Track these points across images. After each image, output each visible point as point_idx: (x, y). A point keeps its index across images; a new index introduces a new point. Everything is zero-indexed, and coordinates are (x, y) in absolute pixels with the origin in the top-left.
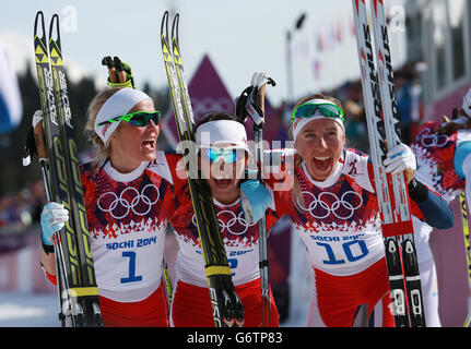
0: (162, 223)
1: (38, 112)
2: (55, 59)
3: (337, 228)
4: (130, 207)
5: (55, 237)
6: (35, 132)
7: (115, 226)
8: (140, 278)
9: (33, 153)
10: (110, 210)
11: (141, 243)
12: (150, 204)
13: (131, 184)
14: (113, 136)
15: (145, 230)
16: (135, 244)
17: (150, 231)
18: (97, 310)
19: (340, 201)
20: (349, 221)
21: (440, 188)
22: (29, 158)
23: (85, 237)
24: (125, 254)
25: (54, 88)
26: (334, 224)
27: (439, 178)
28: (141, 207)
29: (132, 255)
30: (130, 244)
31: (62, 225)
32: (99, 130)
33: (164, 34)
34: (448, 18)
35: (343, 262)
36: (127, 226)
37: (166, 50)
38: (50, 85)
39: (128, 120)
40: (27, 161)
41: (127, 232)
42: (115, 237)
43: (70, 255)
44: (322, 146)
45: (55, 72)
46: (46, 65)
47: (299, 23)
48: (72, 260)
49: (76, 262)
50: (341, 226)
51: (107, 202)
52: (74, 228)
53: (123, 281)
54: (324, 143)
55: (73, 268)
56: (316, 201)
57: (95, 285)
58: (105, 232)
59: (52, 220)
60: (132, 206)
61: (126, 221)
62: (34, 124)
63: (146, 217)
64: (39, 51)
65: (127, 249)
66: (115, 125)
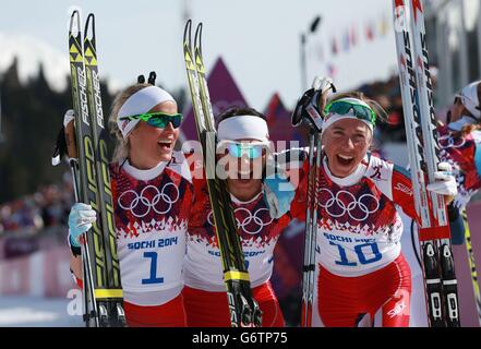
0: (182, 223)
1: (70, 112)
2: (89, 59)
3: (350, 228)
4: (151, 205)
5: (82, 238)
6: (67, 131)
7: (136, 225)
8: (161, 280)
9: (63, 152)
10: (131, 208)
11: (162, 243)
12: (170, 202)
13: (151, 182)
14: (131, 133)
15: (166, 230)
16: (157, 244)
17: (171, 230)
18: (121, 312)
19: (357, 202)
20: (363, 224)
21: (463, 189)
22: (58, 157)
23: (111, 238)
24: (146, 255)
25: (87, 87)
26: (347, 224)
27: (461, 179)
28: (162, 205)
29: (153, 256)
30: (152, 244)
31: (89, 226)
32: (120, 124)
33: (187, 42)
34: (463, 21)
35: (355, 264)
36: (148, 225)
37: (188, 58)
38: (83, 84)
39: (146, 119)
40: (56, 160)
41: (148, 231)
42: (137, 235)
43: (96, 256)
44: (348, 146)
45: (89, 72)
46: (80, 64)
47: (314, 27)
48: (98, 261)
49: (102, 264)
50: (353, 227)
51: (127, 200)
52: (101, 229)
53: (145, 282)
54: (351, 143)
55: (99, 269)
56: (333, 199)
57: (120, 287)
58: (127, 231)
59: (79, 221)
60: (153, 204)
61: (147, 219)
62: (66, 123)
63: (167, 216)
64: (74, 50)
65: (149, 250)
66: (134, 122)
